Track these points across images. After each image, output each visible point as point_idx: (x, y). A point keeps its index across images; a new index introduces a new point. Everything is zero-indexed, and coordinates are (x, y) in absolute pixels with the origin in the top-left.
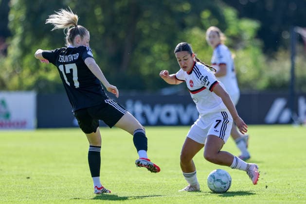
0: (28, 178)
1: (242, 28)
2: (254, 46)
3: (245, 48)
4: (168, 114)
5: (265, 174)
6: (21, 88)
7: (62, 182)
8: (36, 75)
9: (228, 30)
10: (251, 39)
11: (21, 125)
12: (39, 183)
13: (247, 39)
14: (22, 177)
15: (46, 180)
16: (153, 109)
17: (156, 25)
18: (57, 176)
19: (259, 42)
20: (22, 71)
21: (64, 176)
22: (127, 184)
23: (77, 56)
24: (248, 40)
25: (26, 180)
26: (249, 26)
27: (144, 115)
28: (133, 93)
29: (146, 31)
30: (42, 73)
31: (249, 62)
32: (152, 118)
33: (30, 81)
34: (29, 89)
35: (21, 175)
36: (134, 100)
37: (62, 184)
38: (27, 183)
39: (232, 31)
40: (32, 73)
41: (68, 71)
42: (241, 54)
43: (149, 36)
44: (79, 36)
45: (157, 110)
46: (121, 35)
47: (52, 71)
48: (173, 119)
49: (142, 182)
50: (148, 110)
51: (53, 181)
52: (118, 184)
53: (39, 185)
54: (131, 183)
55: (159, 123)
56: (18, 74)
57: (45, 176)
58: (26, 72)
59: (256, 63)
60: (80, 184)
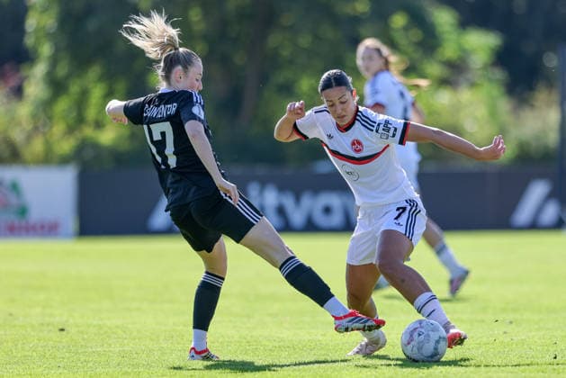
0: (62, 330)
1: (467, 46)
2: (490, 80)
3: (473, 85)
4: (327, 210)
5: (511, 323)
6: (48, 159)
7: (126, 339)
8: (78, 135)
9: (440, 50)
10: (485, 67)
11: (48, 230)
12: (84, 339)
13: (478, 67)
14: (50, 328)
15: (95, 335)
16: (298, 199)
17: (305, 41)
18: (117, 327)
19: (499, 74)
20: (51, 127)
21: (130, 326)
22: (248, 342)
23: (173, 108)
24: (479, 69)
25: (58, 333)
26: (481, 44)
27: (281, 211)
28: (261, 170)
29: (286, 53)
30: (88, 132)
31: (482, 112)
32: (297, 218)
33: (66, 146)
34: (64, 161)
35: (48, 325)
36: (264, 183)
37: (126, 341)
38: (58, 340)
39: (449, 51)
40: (71, 130)
41: (157, 137)
42: (466, 95)
43: (291, 62)
44: (180, 67)
45: (307, 201)
46: (239, 59)
47: (108, 127)
48: (336, 219)
49: (278, 338)
50: (288, 202)
51: (109, 337)
52: (231, 342)
53: (83, 343)
54: (255, 341)
55: (311, 227)
56: (44, 134)
57: (94, 326)
58: (58, 129)
59: (493, 113)
60: (161, 341)
